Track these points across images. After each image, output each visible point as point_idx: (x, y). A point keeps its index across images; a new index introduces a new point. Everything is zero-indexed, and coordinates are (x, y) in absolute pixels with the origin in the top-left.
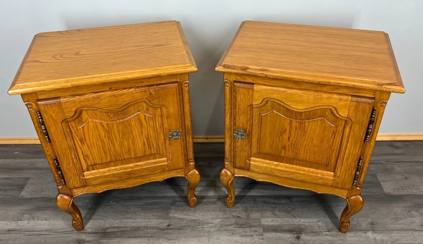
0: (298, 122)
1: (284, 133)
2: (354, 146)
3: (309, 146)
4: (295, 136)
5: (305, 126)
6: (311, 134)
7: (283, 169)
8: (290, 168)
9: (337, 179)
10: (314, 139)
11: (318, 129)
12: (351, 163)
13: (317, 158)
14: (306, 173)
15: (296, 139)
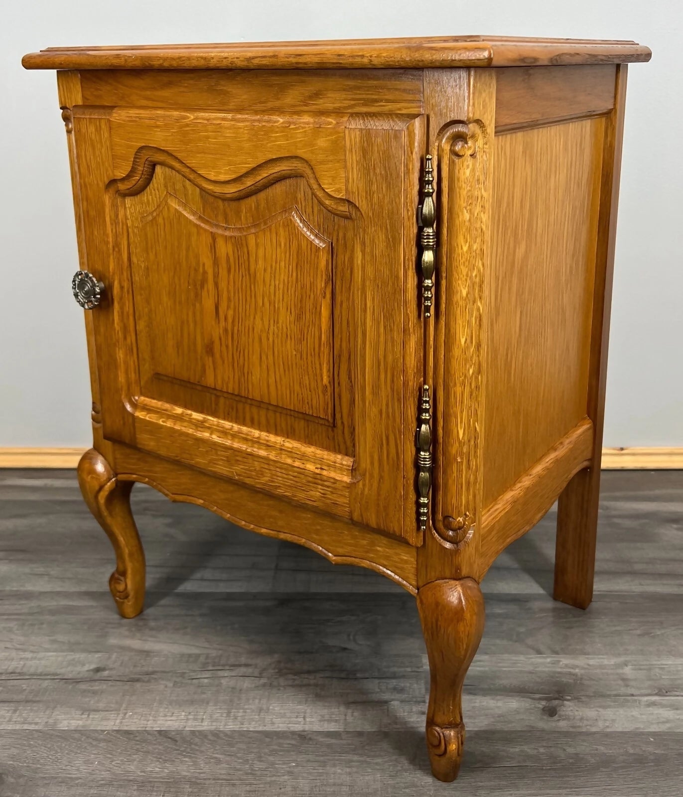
0: (231, 237)
1: (202, 287)
2: (385, 327)
3: (271, 339)
4: (229, 299)
5: (248, 253)
6: (268, 286)
7: (215, 438)
8: (235, 436)
9: (361, 484)
10: (279, 308)
11: (283, 264)
12: (387, 405)
13: (297, 387)
14: (272, 456)
15: (234, 311)
